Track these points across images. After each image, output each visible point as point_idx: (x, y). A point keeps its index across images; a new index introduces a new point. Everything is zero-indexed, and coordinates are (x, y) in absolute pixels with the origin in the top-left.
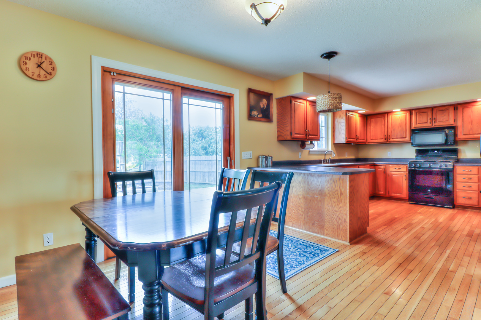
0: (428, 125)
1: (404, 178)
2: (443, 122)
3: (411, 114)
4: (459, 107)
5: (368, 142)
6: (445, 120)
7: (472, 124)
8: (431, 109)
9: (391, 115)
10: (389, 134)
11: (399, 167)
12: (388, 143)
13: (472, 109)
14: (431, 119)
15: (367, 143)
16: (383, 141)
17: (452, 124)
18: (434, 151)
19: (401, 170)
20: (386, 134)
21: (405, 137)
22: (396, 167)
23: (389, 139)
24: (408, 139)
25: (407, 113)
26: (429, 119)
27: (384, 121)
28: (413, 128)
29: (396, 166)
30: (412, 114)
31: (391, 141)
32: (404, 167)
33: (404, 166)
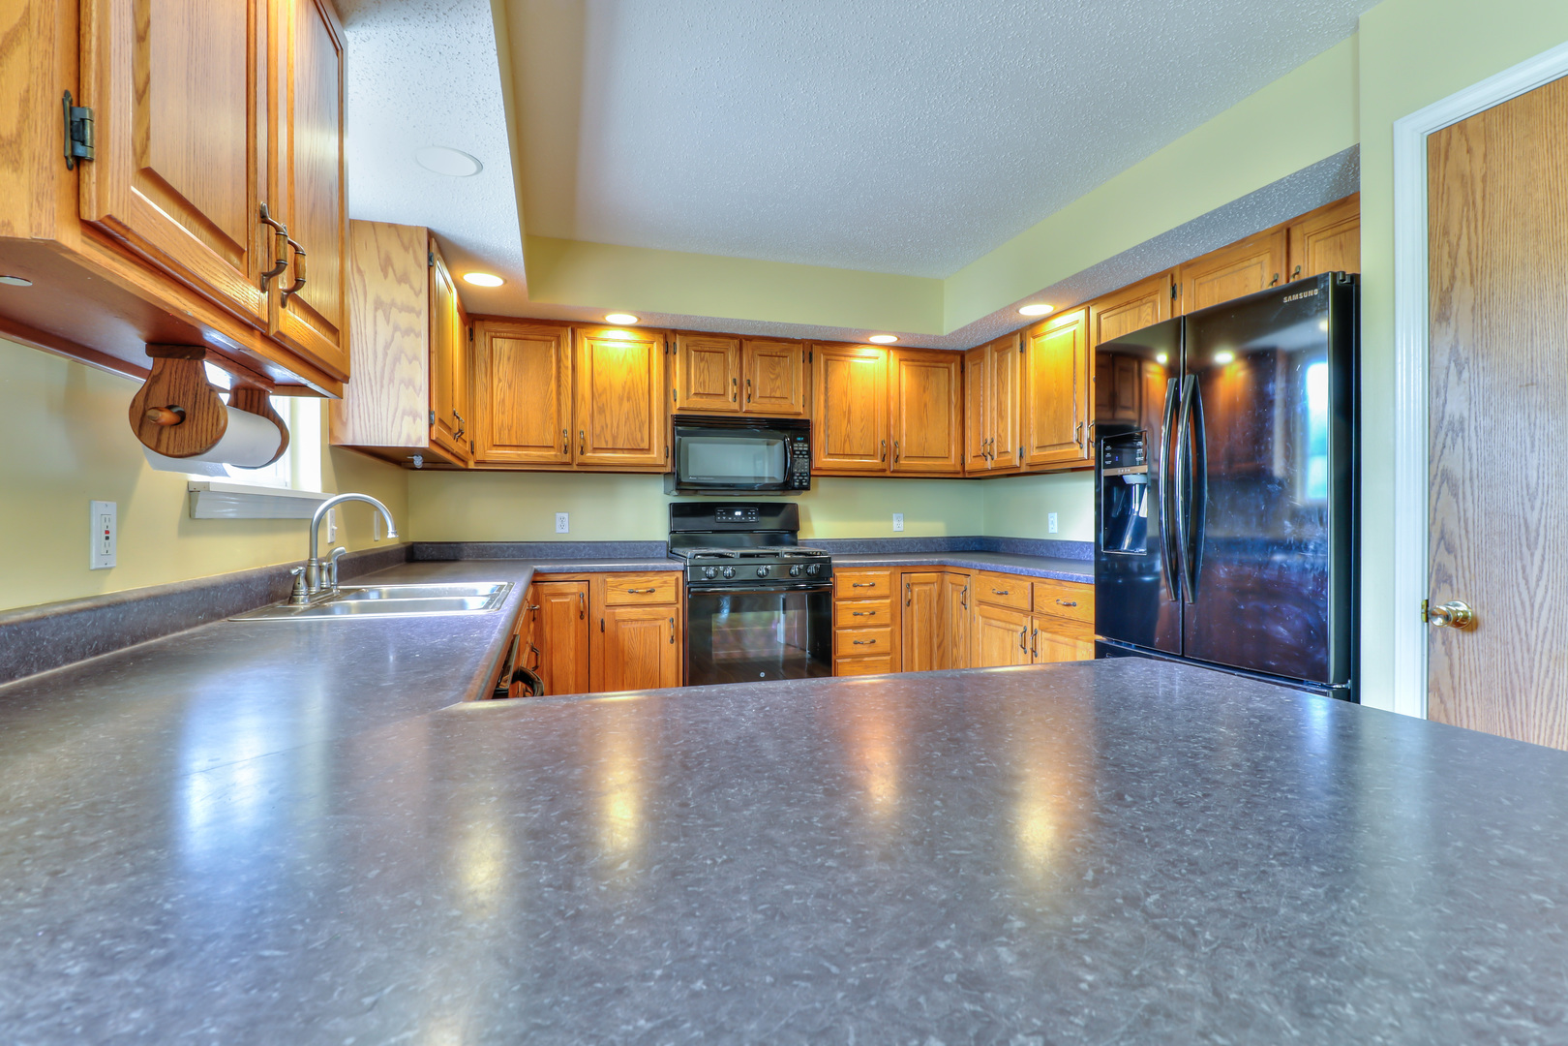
0: (727, 405)
1: (667, 631)
2: (773, 400)
3: (668, 351)
4: (816, 349)
5: (479, 456)
6: (778, 395)
7: (849, 421)
8: (736, 342)
9: (589, 339)
10: (580, 427)
11: (644, 585)
12: (575, 468)
13: (849, 367)
14: (738, 381)
15: (471, 465)
16: (553, 460)
17: (799, 414)
18: (730, 513)
19: (657, 597)
20: (566, 424)
21: (647, 447)
22: (634, 582)
23: (582, 453)
24: (657, 455)
25: (652, 343)
26: (730, 381)
27: (559, 361)
28: (675, 412)
29: (633, 578)
30: (671, 350)
31: (588, 461)
32: (665, 582)
33: (666, 577)
